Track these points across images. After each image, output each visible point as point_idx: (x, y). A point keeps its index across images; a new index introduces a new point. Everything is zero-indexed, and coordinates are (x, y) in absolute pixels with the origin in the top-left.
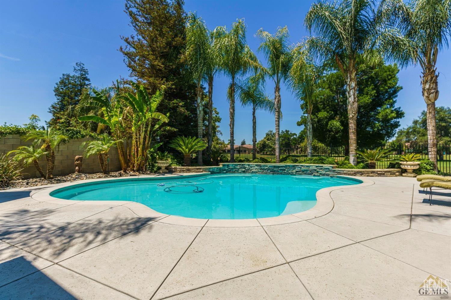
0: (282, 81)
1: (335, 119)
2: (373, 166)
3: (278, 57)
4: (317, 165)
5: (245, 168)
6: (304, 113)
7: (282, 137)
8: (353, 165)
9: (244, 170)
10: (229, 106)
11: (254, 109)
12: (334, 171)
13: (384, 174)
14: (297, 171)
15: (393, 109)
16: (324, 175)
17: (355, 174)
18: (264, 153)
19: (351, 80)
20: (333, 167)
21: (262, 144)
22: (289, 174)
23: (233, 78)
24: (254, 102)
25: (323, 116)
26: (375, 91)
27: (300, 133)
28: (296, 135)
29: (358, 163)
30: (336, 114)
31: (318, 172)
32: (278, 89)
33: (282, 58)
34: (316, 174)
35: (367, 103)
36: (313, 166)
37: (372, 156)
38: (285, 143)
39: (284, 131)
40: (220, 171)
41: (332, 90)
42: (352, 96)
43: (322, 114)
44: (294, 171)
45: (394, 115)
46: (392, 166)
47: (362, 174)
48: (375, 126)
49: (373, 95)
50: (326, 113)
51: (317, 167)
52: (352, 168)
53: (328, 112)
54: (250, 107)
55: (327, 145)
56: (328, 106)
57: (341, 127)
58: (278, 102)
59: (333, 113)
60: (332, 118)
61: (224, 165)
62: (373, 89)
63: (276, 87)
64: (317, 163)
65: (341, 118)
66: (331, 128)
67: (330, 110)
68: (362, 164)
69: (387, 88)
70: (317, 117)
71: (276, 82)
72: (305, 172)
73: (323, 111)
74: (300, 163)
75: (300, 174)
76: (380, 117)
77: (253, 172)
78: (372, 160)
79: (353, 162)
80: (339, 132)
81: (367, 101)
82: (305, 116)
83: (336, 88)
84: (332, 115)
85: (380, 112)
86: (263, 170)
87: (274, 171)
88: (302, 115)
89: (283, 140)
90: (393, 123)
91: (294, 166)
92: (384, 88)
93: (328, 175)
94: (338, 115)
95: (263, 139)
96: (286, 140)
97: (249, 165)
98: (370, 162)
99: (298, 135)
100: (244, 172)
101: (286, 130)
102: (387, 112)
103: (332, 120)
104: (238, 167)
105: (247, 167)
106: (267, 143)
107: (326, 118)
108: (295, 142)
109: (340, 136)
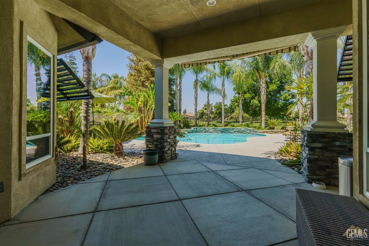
0: (226, 79)
1: (255, 99)
2: (273, 128)
3: (224, 68)
4: (245, 128)
5: (206, 130)
6: (235, 94)
7: (217, 107)
8: (263, 128)
9: (205, 131)
10: (194, 93)
11: (208, 95)
12: (254, 131)
13: (278, 133)
14: (235, 132)
15: (290, 93)
16: (248, 133)
17: (264, 132)
18: (202, 120)
19: (263, 83)
20: (253, 129)
21: (201, 113)
22: (231, 133)
23: (197, 76)
24: (208, 90)
25: (248, 97)
26: (279, 82)
27: (230, 105)
28: (227, 106)
29: (266, 127)
30: (256, 95)
31: (245, 132)
32: (223, 85)
33: (226, 69)
34: (245, 133)
35: (275, 89)
36: (243, 129)
37: (273, 124)
38: (219, 112)
39: (218, 102)
40: (192, 132)
41: (253, 80)
42: (263, 92)
43: (247, 96)
44: (233, 131)
45: (290, 97)
46: (283, 128)
47: (267, 132)
48: (279, 104)
49: (278, 84)
50: (249, 94)
51: (245, 129)
52: (263, 129)
53: (251, 94)
54: (205, 93)
55: (250, 116)
56: (251, 90)
57: (258, 104)
58: (224, 92)
59: (254, 94)
60: (253, 98)
61: (194, 128)
62: (278, 80)
63: (223, 84)
64: (245, 127)
65: (259, 98)
66: (253, 105)
67: (252, 93)
68: (268, 127)
69: (286, 80)
70: (244, 97)
71: (223, 81)
72: (239, 132)
73: (247, 93)
74: (235, 127)
75: (236, 133)
76: (282, 98)
77: (210, 132)
78: (273, 125)
79: (264, 126)
80: (258, 107)
81: (274, 88)
82: (236, 96)
83: (256, 79)
84: (253, 97)
85: (282, 95)
86: (216, 131)
87: (223, 131)
88: (235, 95)
89: (217, 110)
90: (290, 102)
91: (233, 129)
92: (284, 80)
93: (250, 133)
94: (257, 96)
95: (201, 109)
96: (220, 110)
97: (208, 128)
98: (272, 126)
99: (228, 106)
100: (205, 132)
101: (220, 102)
102: (286, 95)
103: (253, 100)
104: (202, 129)
105: (207, 129)
106: (205, 112)
107: (250, 98)
108: (227, 112)
109: (258, 110)
